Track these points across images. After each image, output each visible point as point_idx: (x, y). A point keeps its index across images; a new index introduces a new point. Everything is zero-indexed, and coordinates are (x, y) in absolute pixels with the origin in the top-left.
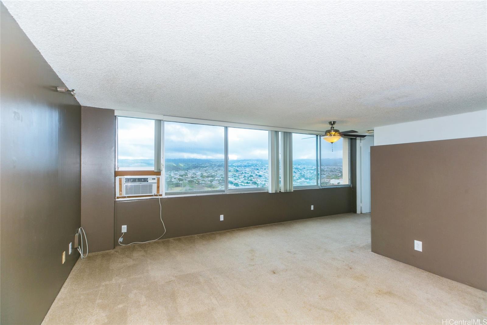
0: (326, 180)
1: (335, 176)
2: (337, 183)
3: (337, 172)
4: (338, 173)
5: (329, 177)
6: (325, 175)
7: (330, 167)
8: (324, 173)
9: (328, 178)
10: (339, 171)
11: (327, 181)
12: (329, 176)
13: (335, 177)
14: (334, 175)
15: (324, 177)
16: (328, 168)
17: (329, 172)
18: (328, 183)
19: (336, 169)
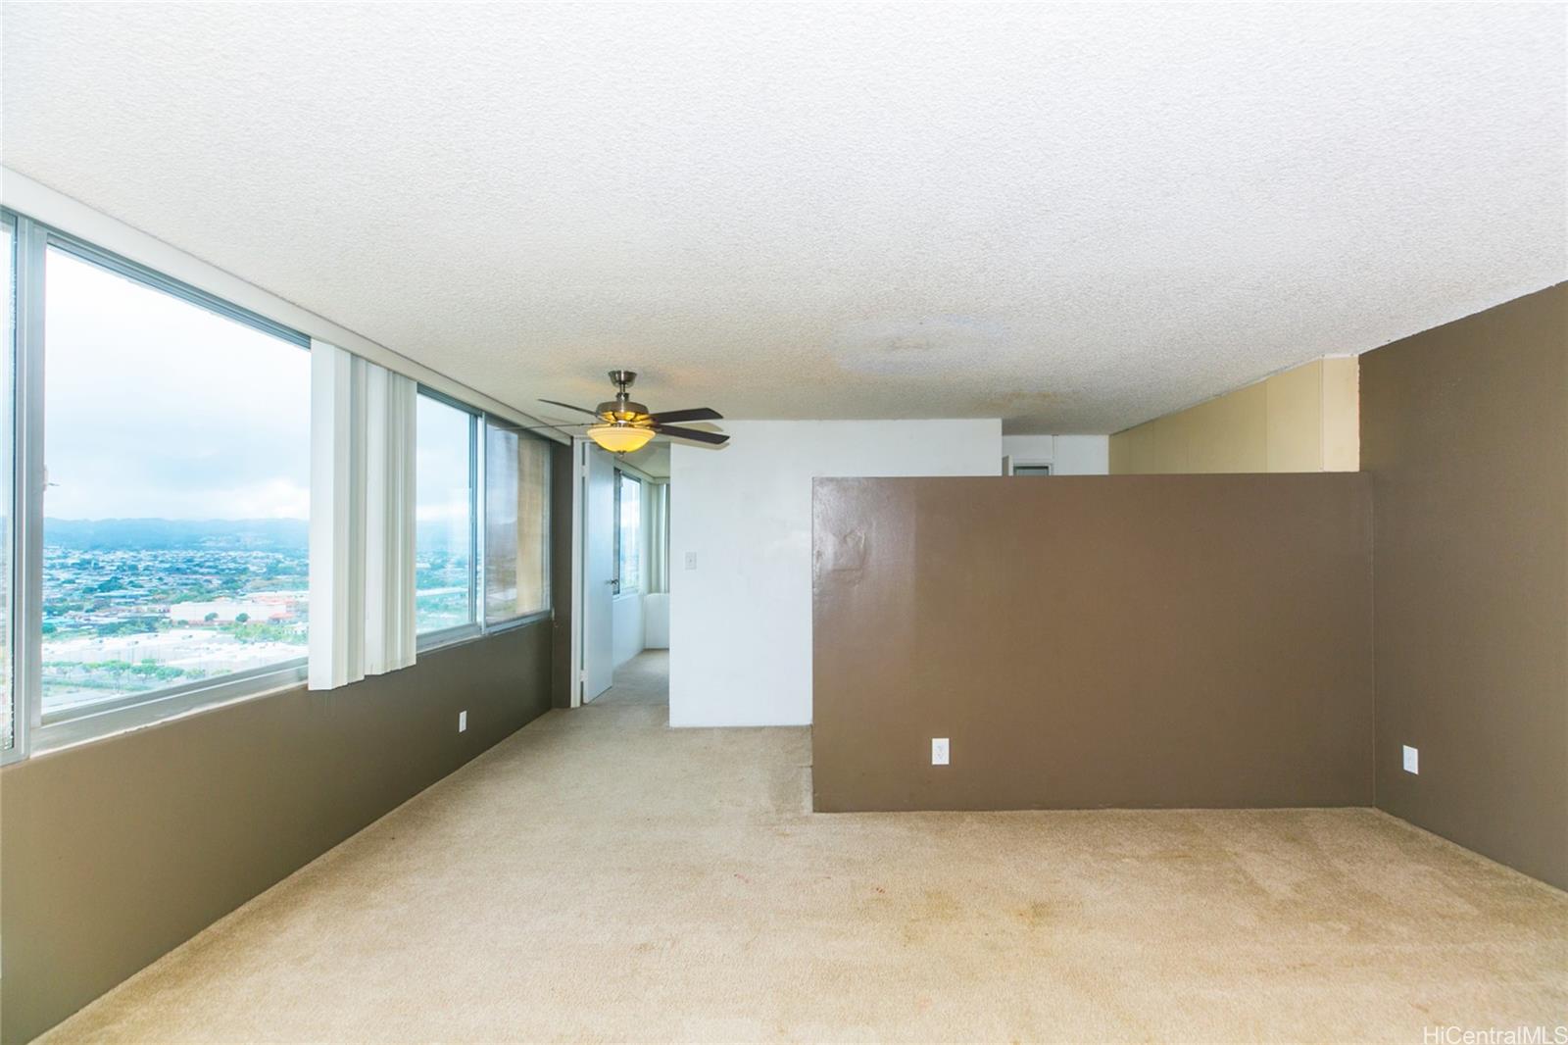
0: (145, 608)
1: (191, 590)
2: (203, 618)
3: (202, 574)
4: (208, 578)
5: (164, 596)
6: (142, 587)
7: (169, 555)
8: (133, 579)
9: (155, 601)
10: (212, 571)
11: (153, 611)
12: (164, 592)
13: (195, 593)
14: (186, 584)
15: (136, 597)
16: (156, 557)
17: (161, 575)
18: (157, 619)
19: (197, 561)
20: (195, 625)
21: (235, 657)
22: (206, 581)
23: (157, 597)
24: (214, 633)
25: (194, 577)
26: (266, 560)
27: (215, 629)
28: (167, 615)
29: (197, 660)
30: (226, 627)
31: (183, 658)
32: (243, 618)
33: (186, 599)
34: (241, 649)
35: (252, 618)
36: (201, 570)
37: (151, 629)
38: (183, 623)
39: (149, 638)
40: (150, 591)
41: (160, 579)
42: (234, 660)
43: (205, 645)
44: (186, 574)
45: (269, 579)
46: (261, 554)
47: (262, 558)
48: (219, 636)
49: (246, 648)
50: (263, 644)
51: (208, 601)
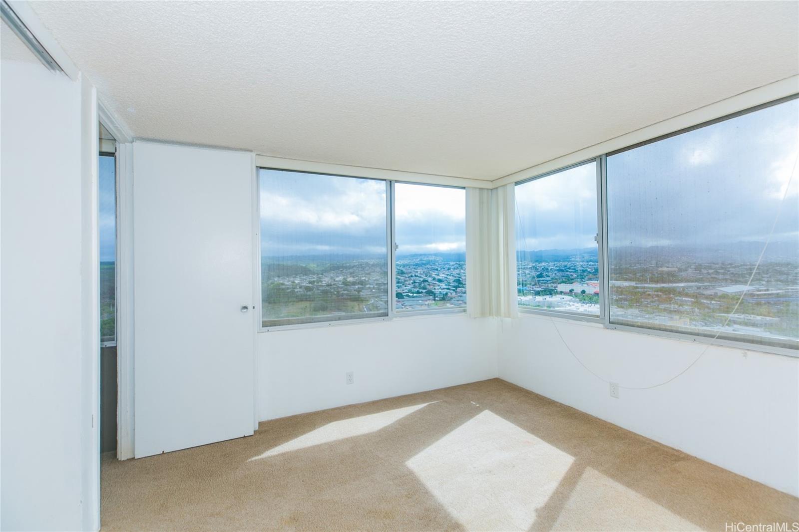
0: (550, 285)
1: (565, 279)
2: (568, 291)
3: (569, 272)
4: (572, 274)
5: (556, 281)
6: (549, 277)
7: (558, 264)
8: (547, 273)
9: (553, 283)
10: (574, 271)
11: (552, 286)
12: (556, 279)
13: (567, 280)
14: (564, 276)
15: (547, 281)
16: (554, 265)
17: (556, 272)
18: (553, 290)
19: (568, 266)
20: (565, 293)
21: (579, 309)
22: (571, 275)
23: (554, 281)
24: (572, 297)
25: (567, 273)
26: (594, 266)
27: (572, 296)
28: (556, 289)
29: (564, 308)
30: (576, 295)
31: (560, 307)
32: (583, 292)
33: (563, 282)
34: (582, 306)
35: (587, 292)
36: (569, 270)
37: (551, 294)
38: (561, 293)
39: (550, 297)
40: (552, 279)
41: (555, 274)
42: (578, 310)
43: (568, 303)
44: (564, 272)
45: (595, 275)
46: (592, 264)
47: (593, 265)
48: (573, 299)
49: (583, 306)
50: (590, 305)
51: (571, 283)
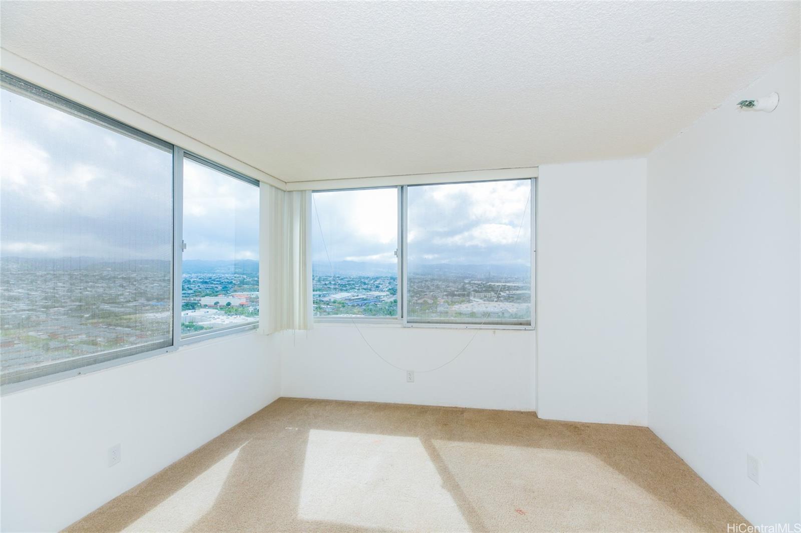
20: (210, 307)
21: (224, 321)
22: (216, 287)
23: (197, 294)
24: (217, 310)
25: (211, 285)
26: (239, 278)
27: (218, 309)
28: (200, 302)
29: (208, 322)
30: (222, 308)
31: (205, 321)
32: (229, 304)
33: (207, 295)
34: (227, 318)
35: (233, 304)
36: (214, 283)
37: (194, 308)
38: (206, 306)
39: (192, 312)
40: (195, 291)
41: (199, 286)
42: (224, 323)
43: (213, 316)
44: (208, 284)
45: (240, 287)
46: (238, 276)
47: (238, 277)
48: (219, 312)
49: (229, 318)
50: (236, 316)
51: (216, 296)
